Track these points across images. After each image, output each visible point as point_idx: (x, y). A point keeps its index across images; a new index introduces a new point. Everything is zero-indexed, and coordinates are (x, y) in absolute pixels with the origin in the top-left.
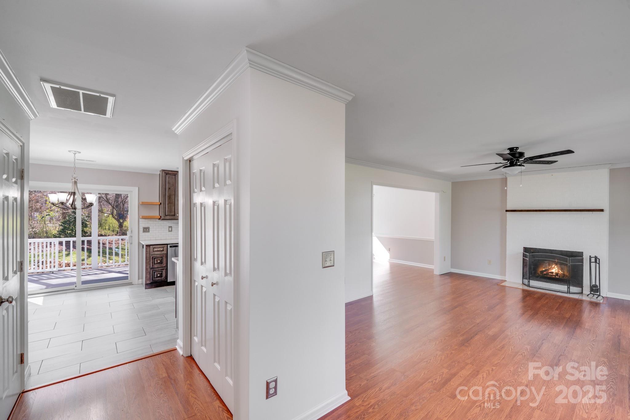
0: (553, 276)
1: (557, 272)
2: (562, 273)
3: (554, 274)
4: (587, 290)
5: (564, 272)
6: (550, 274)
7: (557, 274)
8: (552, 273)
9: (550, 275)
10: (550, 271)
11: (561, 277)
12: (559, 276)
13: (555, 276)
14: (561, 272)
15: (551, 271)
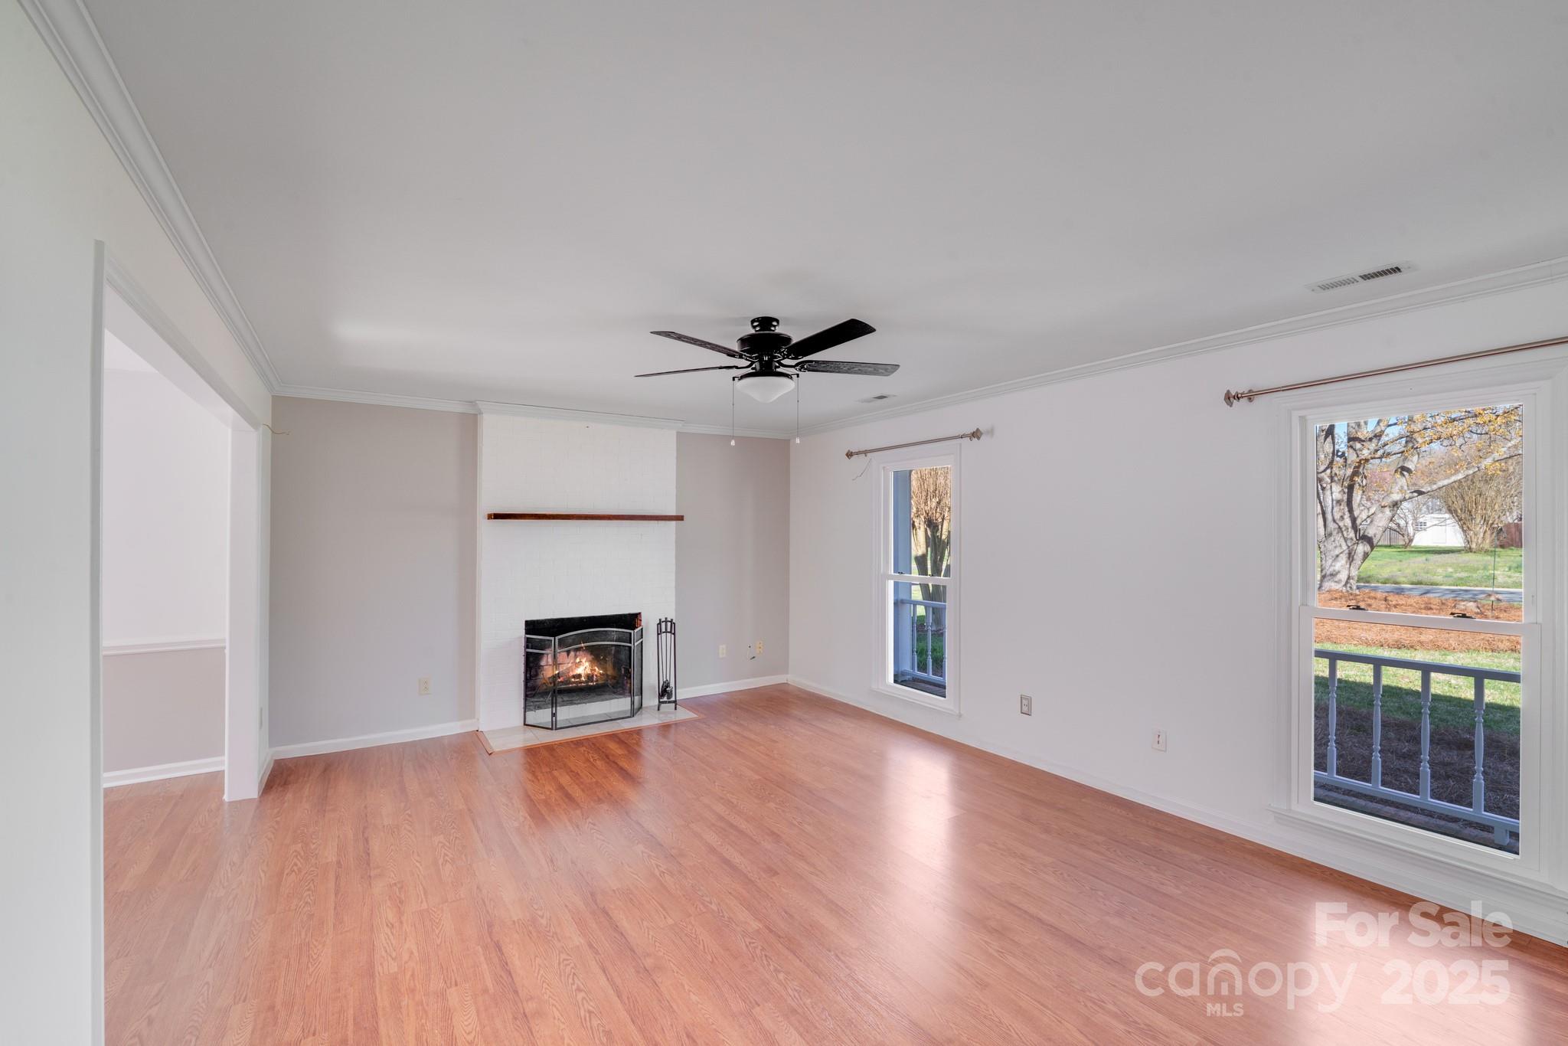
0: (581, 683)
1: (589, 672)
2: (601, 672)
3: (583, 679)
4: (651, 699)
5: (605, 669)
6: (573, 680)
7: (590, 677)
8: (579, 676)
9: (574, 682)
10: (571, 674)
11: (600, 682)
12: (597, 681)
13: (586, 682)
14: (598, 671)
15: (575, 673)
